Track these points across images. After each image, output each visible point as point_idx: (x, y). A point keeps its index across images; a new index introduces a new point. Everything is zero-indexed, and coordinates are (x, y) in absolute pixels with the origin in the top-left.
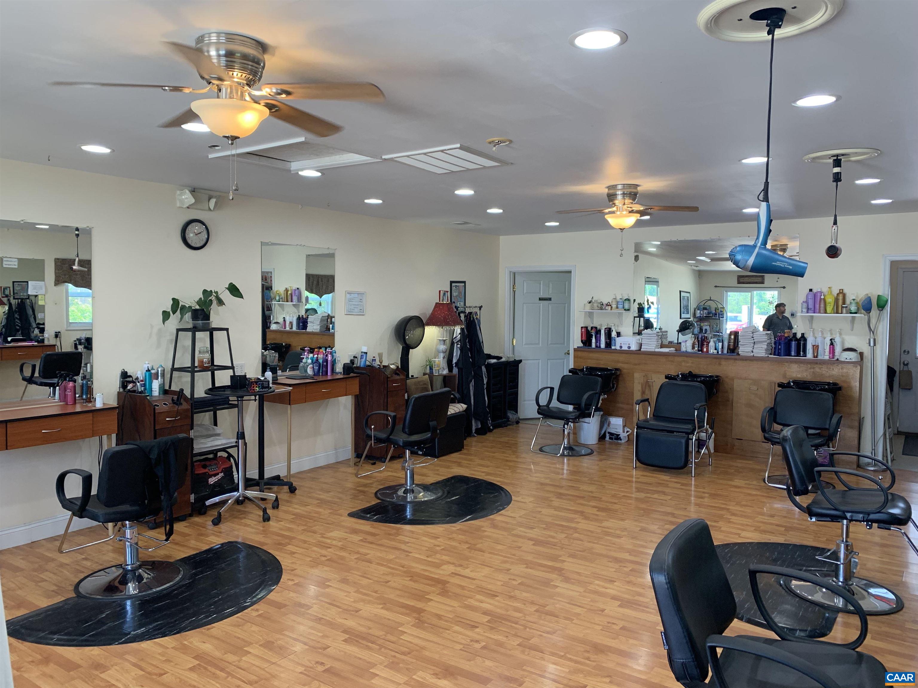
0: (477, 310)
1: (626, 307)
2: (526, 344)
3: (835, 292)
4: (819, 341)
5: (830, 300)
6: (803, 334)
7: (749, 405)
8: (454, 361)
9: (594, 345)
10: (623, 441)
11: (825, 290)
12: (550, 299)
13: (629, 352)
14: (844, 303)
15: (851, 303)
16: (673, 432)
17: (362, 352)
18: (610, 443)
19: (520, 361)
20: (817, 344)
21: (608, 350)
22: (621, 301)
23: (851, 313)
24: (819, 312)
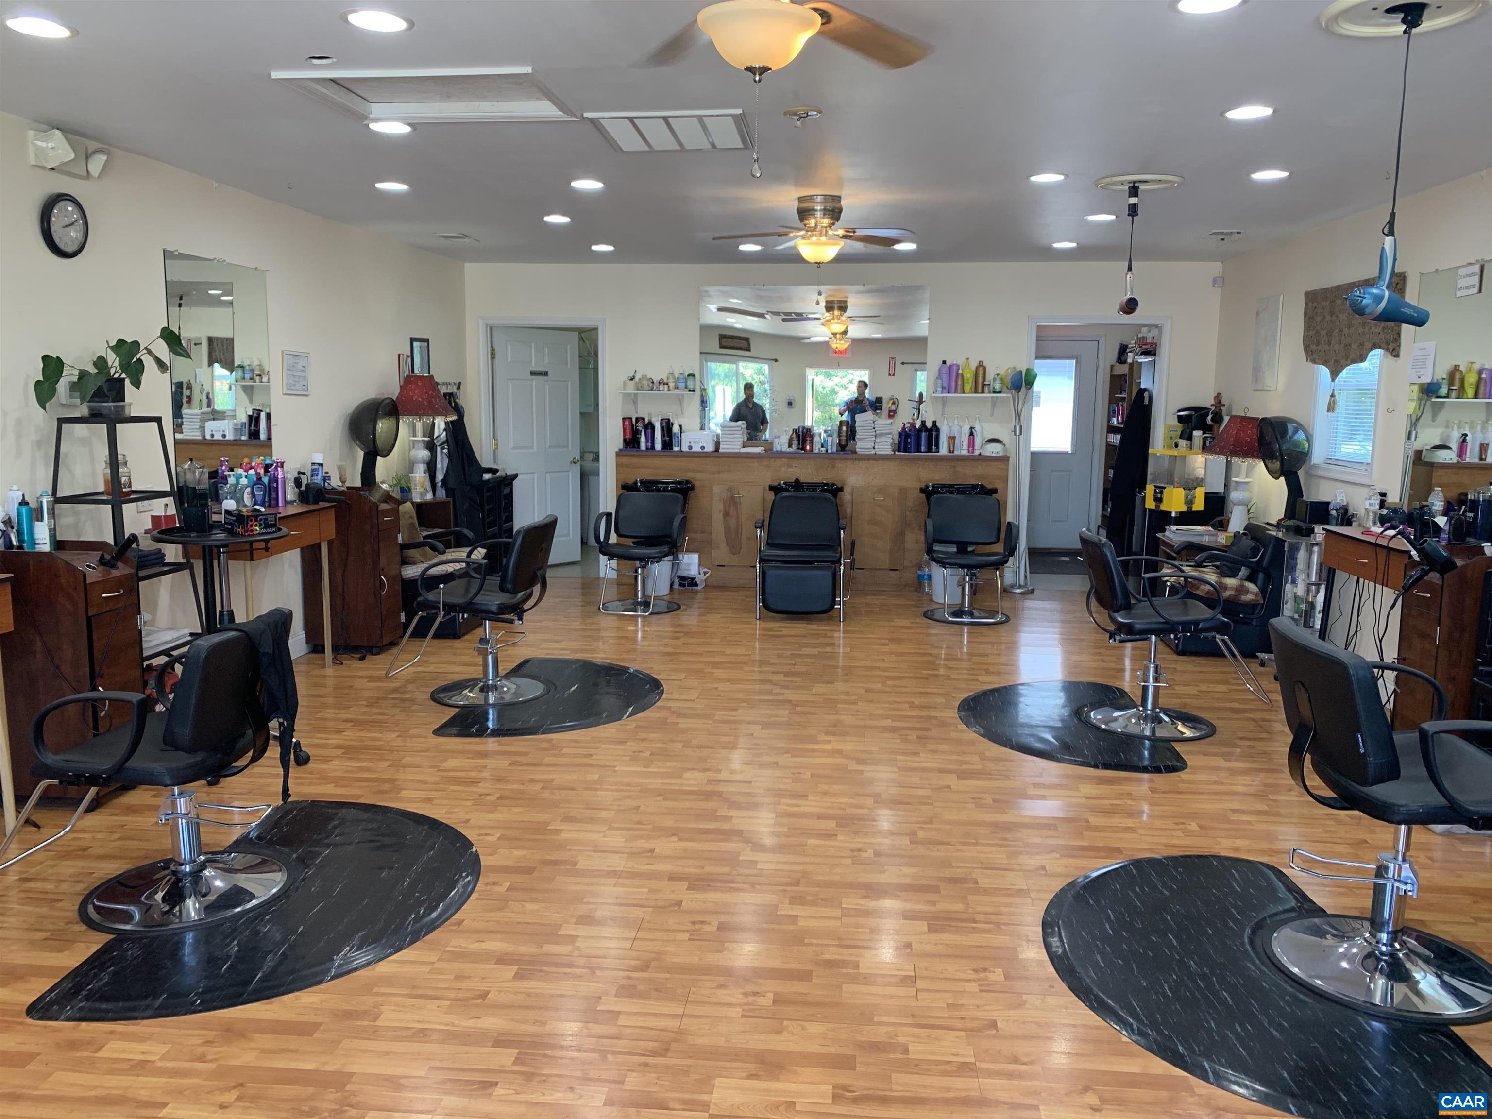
0: (454, 390)
1: (691, 387)
2: (514, 448)
3: (974, 365)
4: (955, 432)
5: (969, 375)
6: (934, 422)
7: (874, 522)
8: (440, 477)
9: (643, 447)
10: (699, 588)
11: (961, 361)
12: (546, 374)
13: (702, 455)
14: (984, 379)
15: (994, 379)
16: (813, 562)
17: (313, 464)
18: (681, 592)
19: (515, 476)
20: (952, 435)
21: (667, 453)
22: (682, 377)
23: (994, 392)
24: (956, 392)
